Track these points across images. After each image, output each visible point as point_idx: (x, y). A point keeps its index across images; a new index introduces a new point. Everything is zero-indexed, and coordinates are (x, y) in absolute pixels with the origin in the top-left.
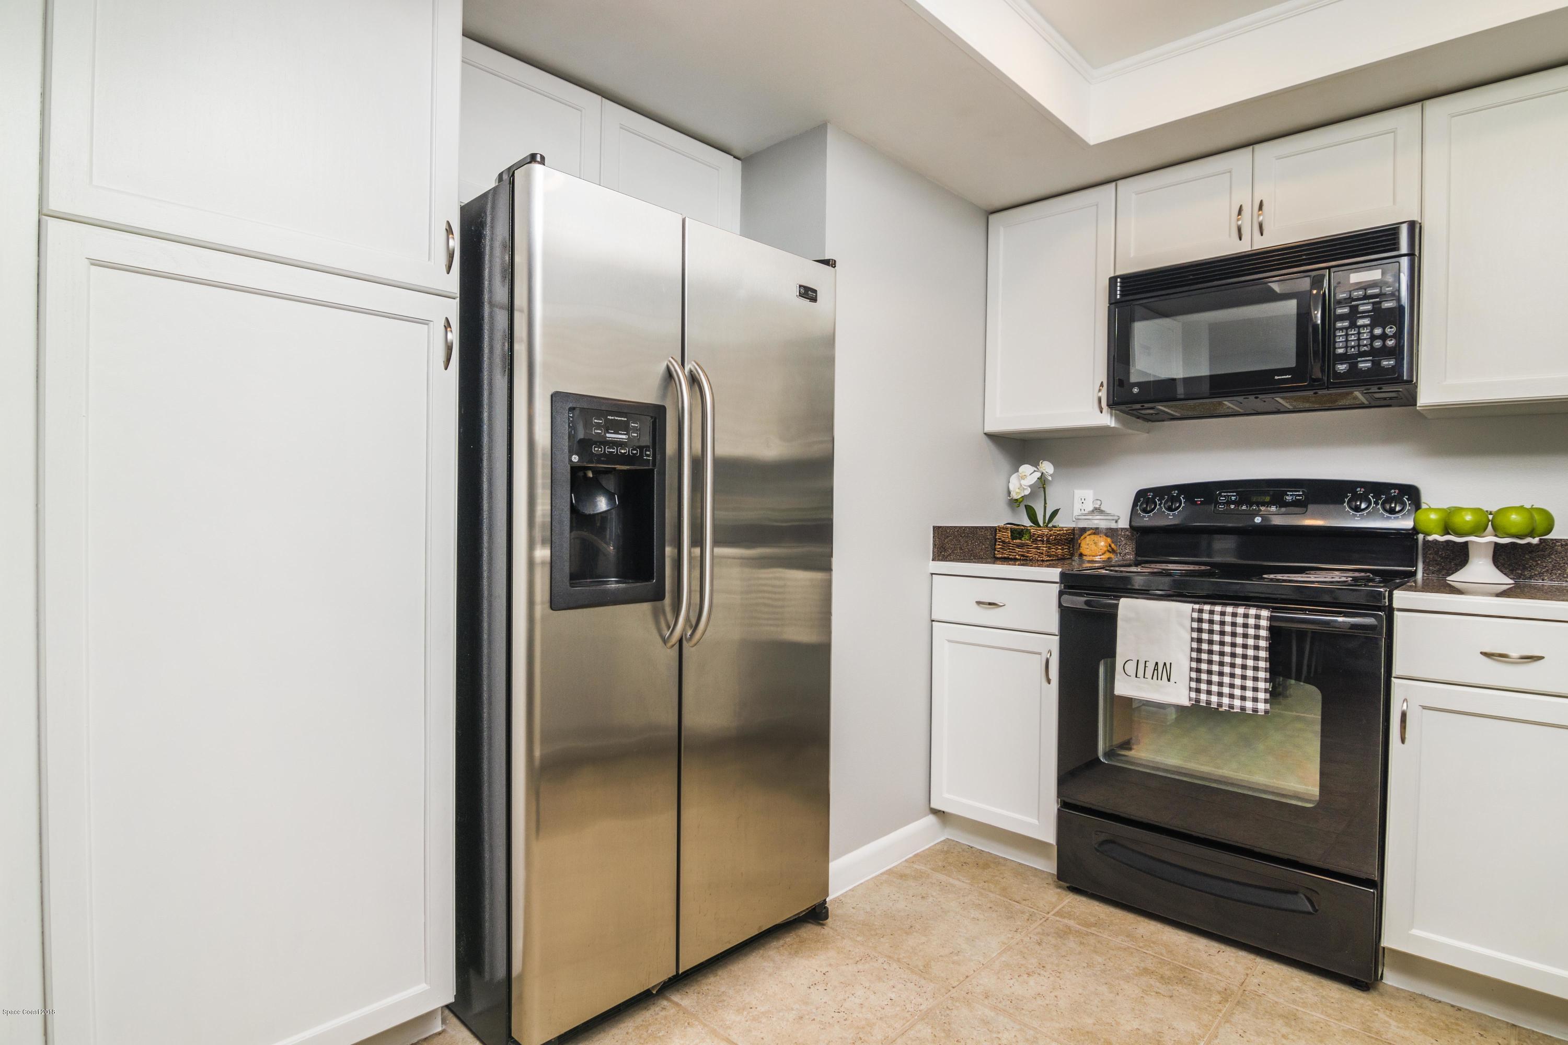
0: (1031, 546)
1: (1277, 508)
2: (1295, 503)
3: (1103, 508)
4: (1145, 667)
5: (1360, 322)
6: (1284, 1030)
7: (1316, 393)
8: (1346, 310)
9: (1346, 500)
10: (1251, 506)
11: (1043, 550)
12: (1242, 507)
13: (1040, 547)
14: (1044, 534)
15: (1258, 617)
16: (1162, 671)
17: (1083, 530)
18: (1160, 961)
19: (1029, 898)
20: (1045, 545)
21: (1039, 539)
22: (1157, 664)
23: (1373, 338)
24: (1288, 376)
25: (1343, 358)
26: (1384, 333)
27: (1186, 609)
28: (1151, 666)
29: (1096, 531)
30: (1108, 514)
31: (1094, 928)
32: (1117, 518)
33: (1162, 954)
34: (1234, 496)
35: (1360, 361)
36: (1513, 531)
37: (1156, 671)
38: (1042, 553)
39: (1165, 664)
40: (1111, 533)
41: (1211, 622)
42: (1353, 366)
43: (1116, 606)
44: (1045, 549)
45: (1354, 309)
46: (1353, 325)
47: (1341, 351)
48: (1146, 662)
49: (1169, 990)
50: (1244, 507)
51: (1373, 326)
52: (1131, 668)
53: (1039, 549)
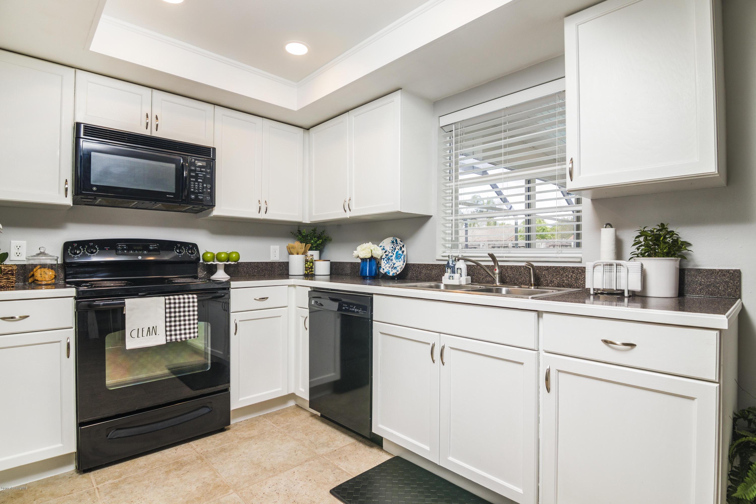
0: (3, 278)
1: (147, 252)
2: (154, 250)
3: (46, 252)
4: (143, 331)
5: (199, 180)
6: (227, 454)
7: (180, 205)
8: (194, 174)
9: (175, 249)
10: (134, 251)
11: (13, 280)
12: (130, 251)
13: (10, 278)
14: (13, 269)
15: (193, 298)
16: (152, 331)
17: (35, 266)
18: (166, 466)
19: (73, 488)
20: (14, 277)
21: (9, 273)
22: (149, 328)
23: (203, 188)
24: (172, 196)
25: (193, 193)
26: (206, 187)
27: (161, 300)
28: (146, 330)
29: (43, 266)
30: (51, 256)
31: (124, 476)
32: (56, 258)
33: (162, 464)
34: (125, 246)
35: (199, 195)
36: (234, 260)
37: (149, 332)
38: (12, 282)
39: (153, 327)
40: (51, 267)
41: (175, 303)
42: (197, 197)
43: (124, 304)
44: (14, 279)
45: (197, 175)
46: (196, 181)
47: (192, 190)
48: (143, 328)
49: (184, 471)
50: (131, 252)
51: (203, 183)
52: (135, 334)
53: (9, 280)
